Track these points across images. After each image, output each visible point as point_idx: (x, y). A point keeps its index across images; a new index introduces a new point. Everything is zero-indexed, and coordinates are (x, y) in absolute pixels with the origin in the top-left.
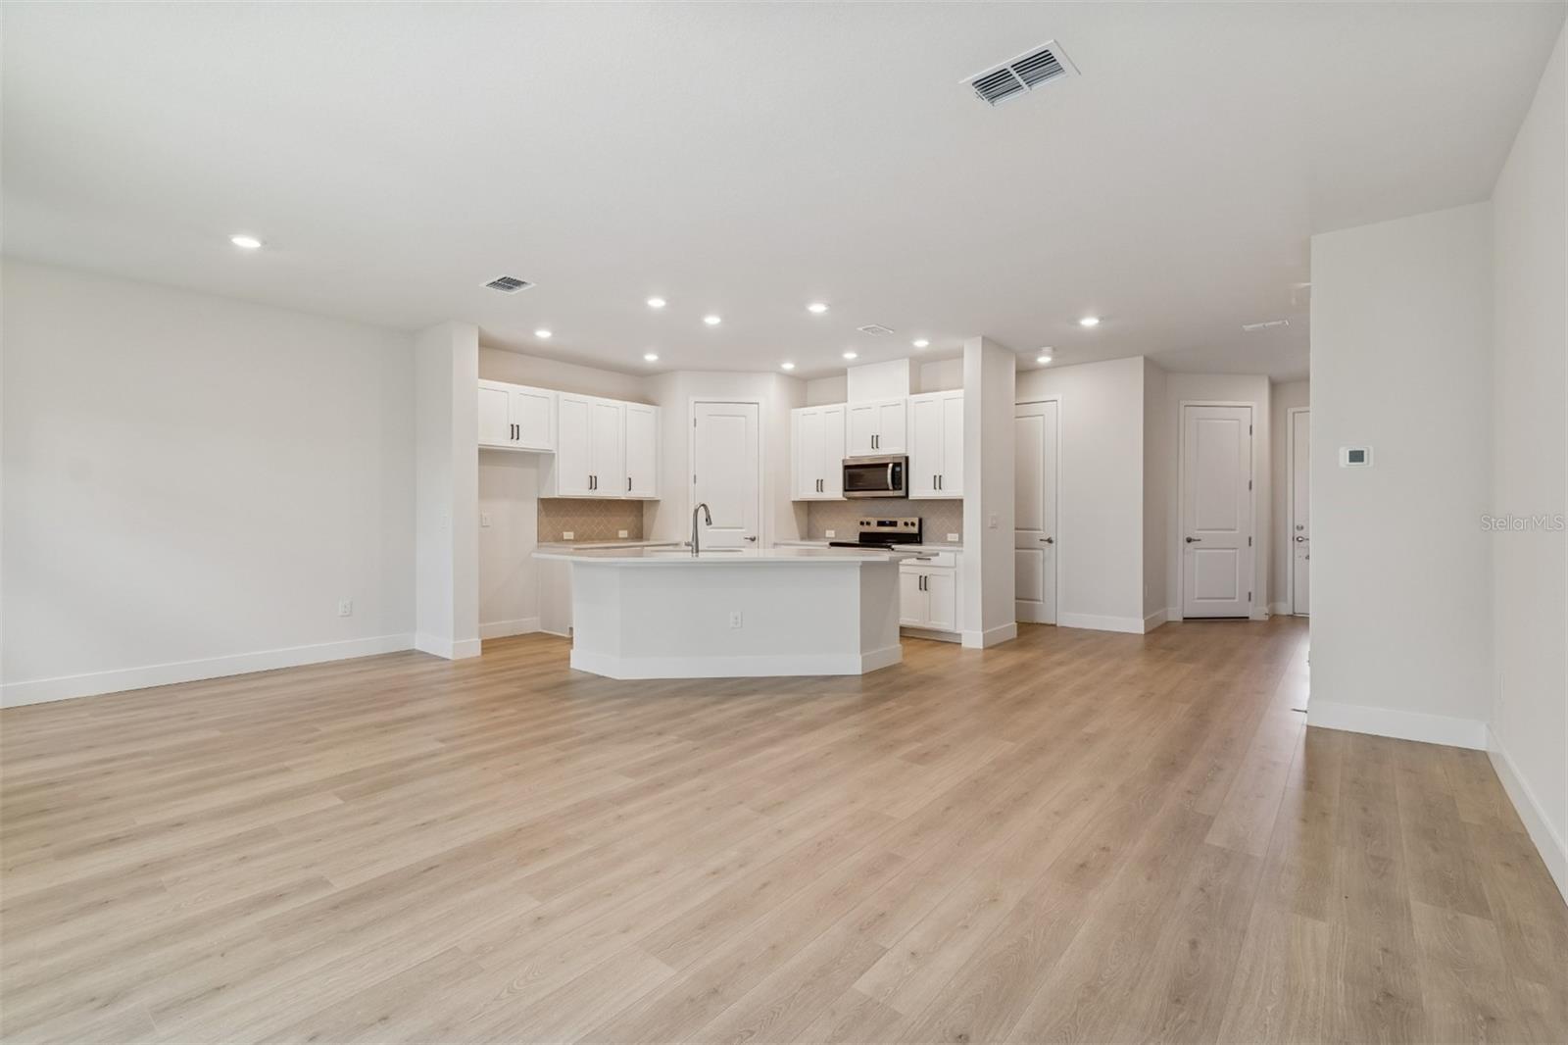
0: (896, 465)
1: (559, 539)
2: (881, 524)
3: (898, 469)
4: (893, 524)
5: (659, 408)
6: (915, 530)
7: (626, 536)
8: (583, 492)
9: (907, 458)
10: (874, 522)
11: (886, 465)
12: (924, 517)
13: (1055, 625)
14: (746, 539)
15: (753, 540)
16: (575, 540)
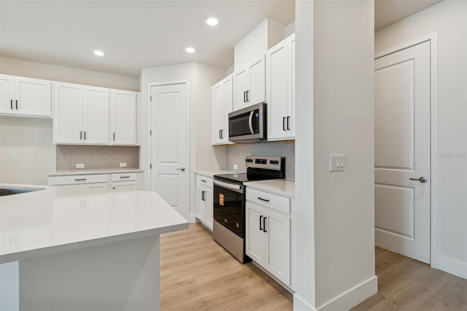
0: (255, 112)
1: (74, 169)
2: (258, 161)
3: (257, 115)
4: (264, 162)
5: (140, 93)
7: (126, 166)
8: (77, 141)
9: (265, 106)
10: (253, 159)
11: (249, 113)
13: (430, 265)
14: (179, 169)
15: (183, 170)
16: (85, 169)
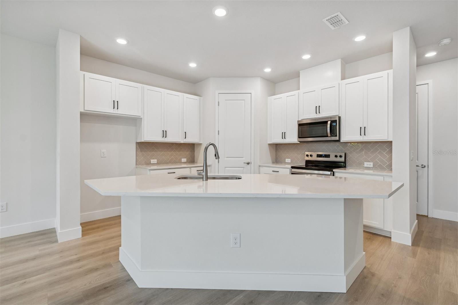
0: (332, 122)
1: (149, 164)
2: (320, 156)
3: (334, 124)
4: (328, 156)
5: (202, 98)
6: (342, 159)
7: (186, 161)
8: (159, 138)
9: (340, 118)
10: (315, 154)
11: (326, 122)
12: (347, 152)
13: (427, 216)
14: (245, 163)
15: (248, 164)
16: (158, 164)
